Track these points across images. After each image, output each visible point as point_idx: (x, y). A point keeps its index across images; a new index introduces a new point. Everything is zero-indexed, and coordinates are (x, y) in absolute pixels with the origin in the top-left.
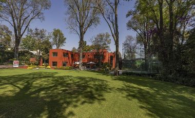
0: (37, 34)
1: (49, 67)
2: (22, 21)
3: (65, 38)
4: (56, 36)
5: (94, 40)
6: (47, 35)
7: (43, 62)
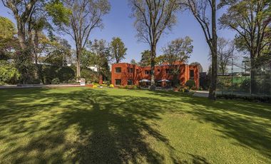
0: (96, 46)
1: (112, 85)
2: (82, 32)
3: (126, 49)
4: (115, 47)
5: (167, 48)
6: (106, 46)
7: (103, 80)
